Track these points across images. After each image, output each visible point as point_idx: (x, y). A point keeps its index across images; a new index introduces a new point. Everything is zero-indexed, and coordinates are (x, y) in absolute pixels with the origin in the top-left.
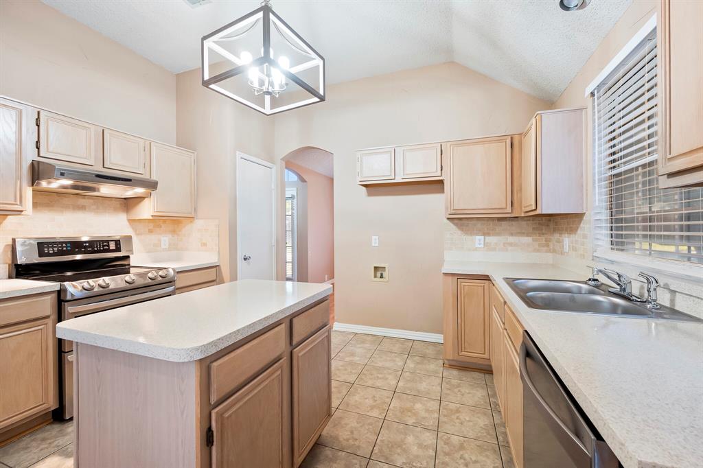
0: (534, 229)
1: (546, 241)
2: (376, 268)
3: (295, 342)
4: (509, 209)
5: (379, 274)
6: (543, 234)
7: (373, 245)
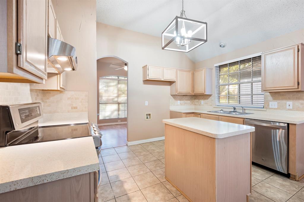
4: (191, 93)
7: (146, 105)
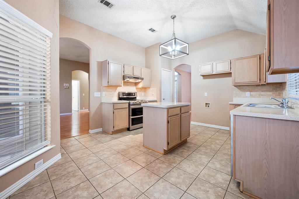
0: (273, 89)
1: (279, 94)
2: (206, 104)
3: (182, 112)
4: (259, 82)
5: (207, 106)
6: (277, 91)
7: (205, 96)
